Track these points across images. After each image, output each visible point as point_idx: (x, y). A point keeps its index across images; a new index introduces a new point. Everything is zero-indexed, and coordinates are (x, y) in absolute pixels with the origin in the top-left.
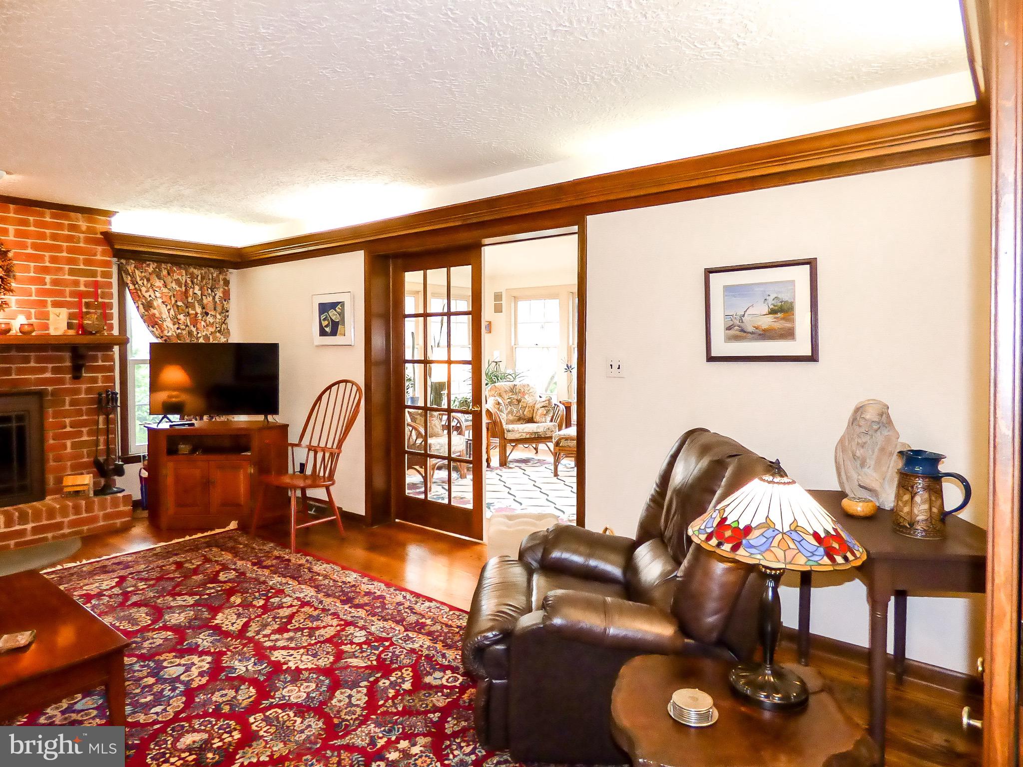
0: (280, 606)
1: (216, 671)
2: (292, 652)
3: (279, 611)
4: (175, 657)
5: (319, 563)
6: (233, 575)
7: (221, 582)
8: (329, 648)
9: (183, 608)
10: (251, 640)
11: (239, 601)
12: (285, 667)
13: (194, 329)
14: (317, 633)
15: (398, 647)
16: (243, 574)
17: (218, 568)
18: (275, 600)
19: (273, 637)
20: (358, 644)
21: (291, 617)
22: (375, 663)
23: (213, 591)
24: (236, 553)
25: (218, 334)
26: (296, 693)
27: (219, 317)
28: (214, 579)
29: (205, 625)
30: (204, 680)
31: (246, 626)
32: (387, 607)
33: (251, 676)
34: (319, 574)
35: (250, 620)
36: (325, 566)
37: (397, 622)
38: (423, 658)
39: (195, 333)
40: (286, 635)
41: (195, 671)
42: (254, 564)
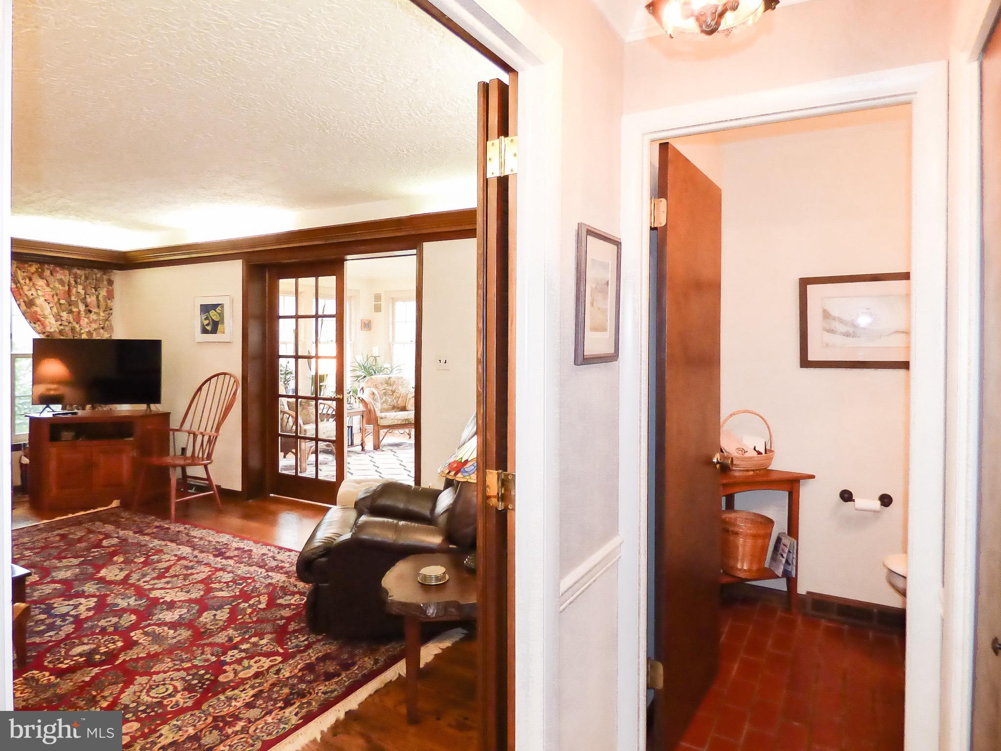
0: (159, 561)
1: (102, 607)
2: (168, 591)
3: (158, 564)
4: (64, 600)
5: (197, 529)
6: (115, 541)
7: (104, 547)
8: (201, 586)
9: (68, 567)
10: (132, 585)
11: (121, 559)
12: (161, 601)
13: (77, 326)
14: (191, 578)
15: (259, 583)
16: (125, 540)
17: (101, 537)
18: (155, 557)
19: (152, 582)
20: (225, 583)
21: (167, 569)
22: (238, 594)
23: (96, 554)
24: (118, 525)
25: (101, 331)
26: (170, 616)
27: (102, 314)
28: (98, 545)
29: (91, 578)
30: (91, 613)
31: (127, 577)
32: (253, 557)
33: (133, 607)
34: (195, 537)
35: (132, 572)
36: (201, 531)
37: (260, 567)
38: (278, 588)
39: (78, 329)
40: (164, 580)
41: (82, 608)
42: (135, 533)
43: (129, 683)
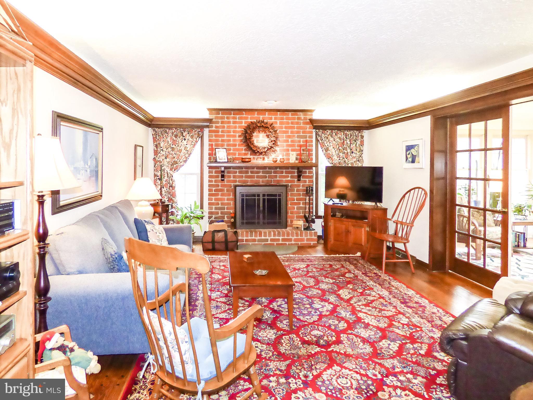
0: (369, 295)
1: (333, 311)
2: (368, 316)
3: (368, 297)
4: (319, 301)
5: (395, 281)
6: (352, 275)
7: (346, 277)
8: (386, 320)
9: (327, 283)
10: (351, 305)
11: (351, 287)
12: (362, 321)
13: (346, 160)
14: (383, 312)
15: (424, 333)
16: (357, 276)
17: (346, 271)
18: (368, 292)
19: (361, 307)
20: (402, 324)
21: (373, 301)
22: (408, 335)
23: (342, 280)
24: (356, 266)
25: (358, 162)
26: (365, 333)
27: (358, 154)
28: (343, 275)
29: (334, 292)
30: (328, 313)
31: (351, 298)
32: (425, 312)
33: (347, 319)
34: (393, 287)
35: (354, 296)
36: (398, 283)
37: (429, 321)
38: (437, 343)
39: (347, 162)
40: (368, 308)
41: (325, 309)
42: (363, 274)
43: (330, 366)
